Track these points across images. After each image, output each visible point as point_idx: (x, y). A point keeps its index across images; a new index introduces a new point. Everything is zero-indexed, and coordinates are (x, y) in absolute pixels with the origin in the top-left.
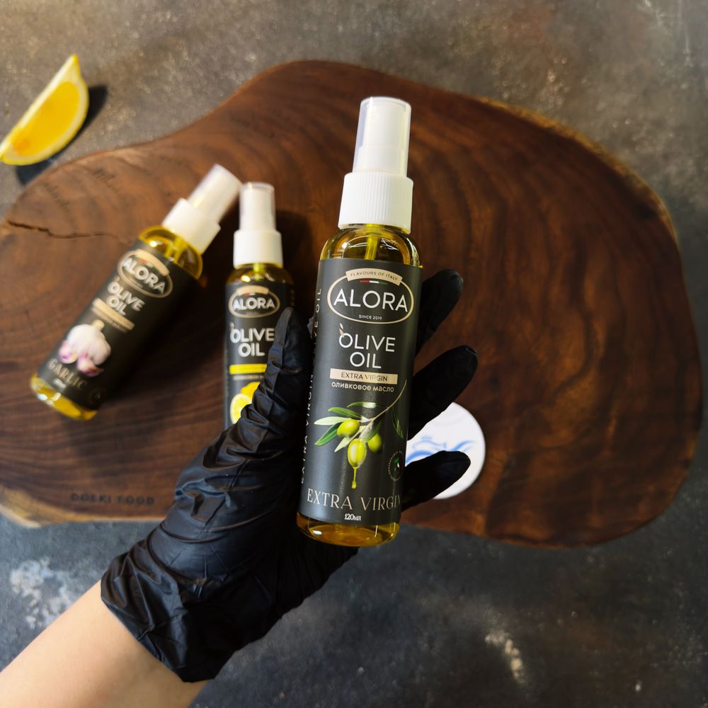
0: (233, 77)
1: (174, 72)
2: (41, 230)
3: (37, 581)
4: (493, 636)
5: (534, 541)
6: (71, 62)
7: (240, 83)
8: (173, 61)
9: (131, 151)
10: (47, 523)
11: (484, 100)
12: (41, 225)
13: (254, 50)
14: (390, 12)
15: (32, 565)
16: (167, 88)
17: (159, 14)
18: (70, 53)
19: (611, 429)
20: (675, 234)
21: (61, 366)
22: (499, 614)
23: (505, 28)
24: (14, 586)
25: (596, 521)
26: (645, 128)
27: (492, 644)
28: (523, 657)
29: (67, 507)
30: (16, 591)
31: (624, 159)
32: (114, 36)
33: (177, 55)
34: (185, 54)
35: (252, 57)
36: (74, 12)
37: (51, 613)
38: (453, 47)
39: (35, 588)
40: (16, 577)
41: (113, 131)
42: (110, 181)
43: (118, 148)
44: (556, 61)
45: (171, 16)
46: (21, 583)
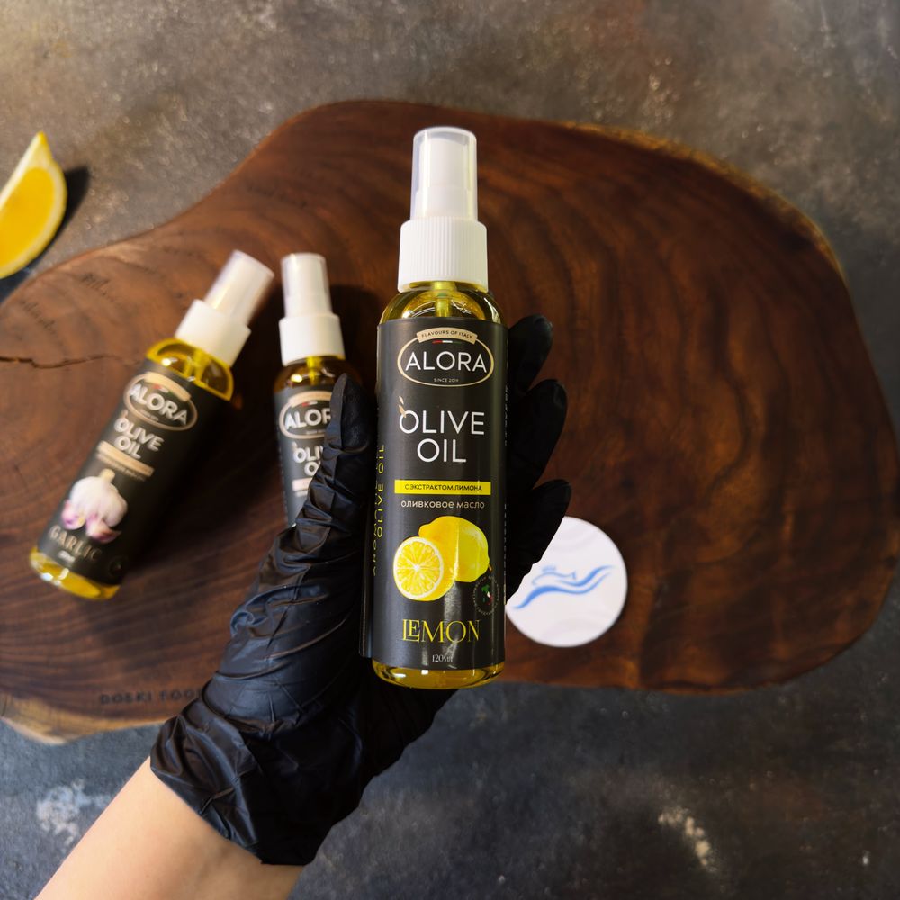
0: (246, 135)
1: (171, 139)
2: (22, 361)
3: (71, 812)
4: (668, 815)
5: (706, 687)
6: (37, 142)
7: (256, 142)
8: (167, 124)
9: (126, 246)
10: (73, 737)
11: (570, 124)
12: (22, 356)
13: (269, 98)
14: (437, 27)
15: (63, 792)
16: (164, 160)
17: (143, 67)
18: (36, 130)
19: (787, 529)
20: (839, 266)
21: (65, 534)
22: (672, 786)
23: (587, 28)
24: (42, 821)
25: (782, 650)
26: (783, 134)
27: (667, 825)
28: (710, 838)
29: (96, 713)
30: (46, 827)
31: (760, 177)
32: (90, 102)
33: (172, 117)
34: (182, 113)
35: (269, 107)
36: (36, 79)
38: (522, 61)
39: (69, 821)
40: (43, 809)
41: (102, 223)
42: (104, 288)
43: (111, 243)
44: (657, 63)
45: (159, 68)
46: (51, 817)
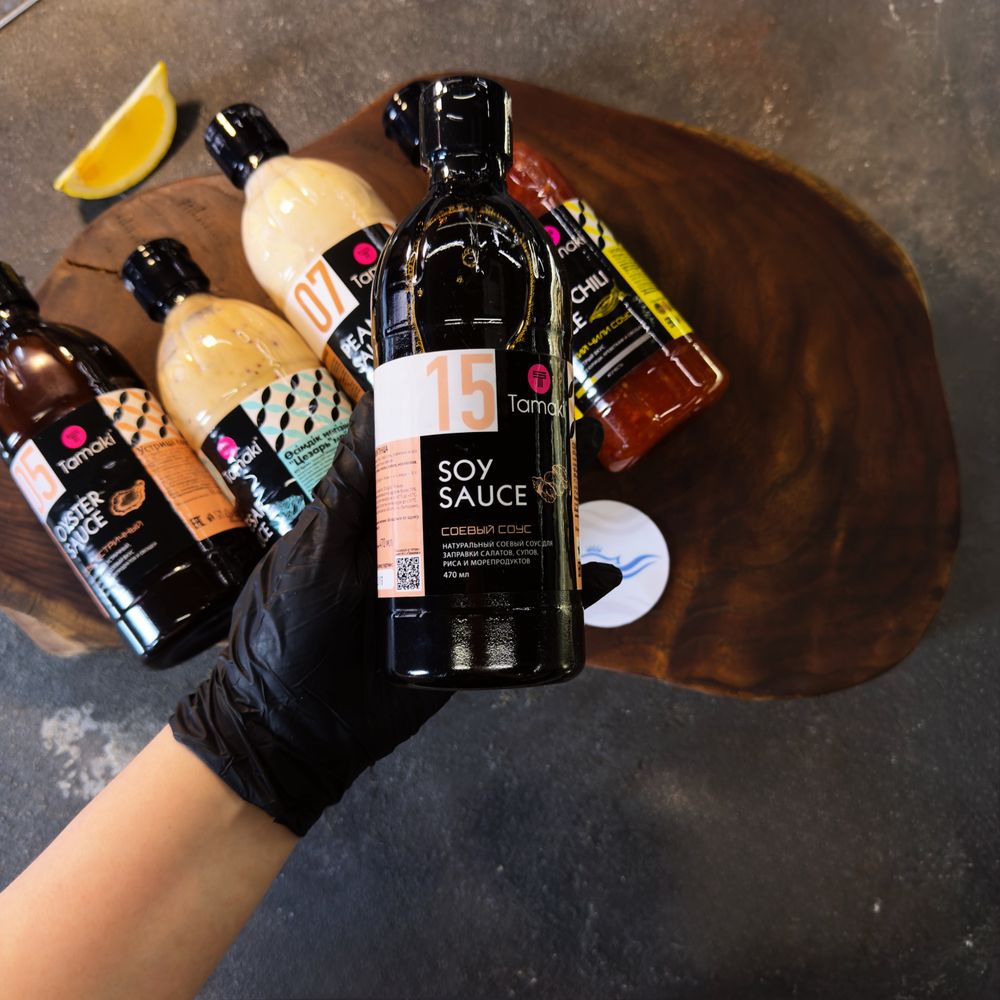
0: (360, 99)
1: (285, 92)
2: (108, 271)
3: (76, 735)
5: (735, 689)
6: (157, 70)
7: (366, 105)
8: (284, 78)
11: (679, 124)
12: (109, 267)
13: (387, 67)
14: (563, 23)
15: (71, 714)
17: (270, 20)
19: (838, 544)
20: (925, 298)
23: (710, 45)
24: (45, 740)
25: (815, 663)
26: (890, 173)
30: (48, 746)
32: (212, 45)
33: (291, 71)
34: (300, 68)
37: (91, 777)
38: (641, 67)
39: (72, 744)
40: (49, 728)
42: (200, 215)
44: (774, 87)
45: (285, 23)
46: (54, 736)
